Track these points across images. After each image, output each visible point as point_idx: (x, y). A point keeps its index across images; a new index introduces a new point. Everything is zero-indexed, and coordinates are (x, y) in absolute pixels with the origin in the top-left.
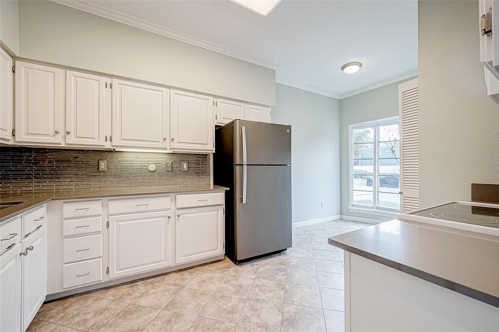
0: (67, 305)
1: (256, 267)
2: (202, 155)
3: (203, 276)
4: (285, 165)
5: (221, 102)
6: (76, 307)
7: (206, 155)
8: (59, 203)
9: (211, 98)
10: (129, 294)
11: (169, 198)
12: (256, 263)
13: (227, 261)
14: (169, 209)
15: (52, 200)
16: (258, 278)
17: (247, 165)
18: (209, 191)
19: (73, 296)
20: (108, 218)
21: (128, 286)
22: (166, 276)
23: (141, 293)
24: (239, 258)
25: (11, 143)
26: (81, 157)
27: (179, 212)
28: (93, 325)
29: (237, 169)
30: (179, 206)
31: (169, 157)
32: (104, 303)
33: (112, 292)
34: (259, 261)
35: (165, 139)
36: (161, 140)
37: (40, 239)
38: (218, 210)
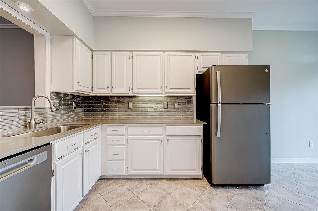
0: (109, 184)
1: (229, 194)
2: (187, 97)
3: (184, 189)
4: (262, 104)
5: (201, 56)
6: (111, 187)
7: (191, 97)
8: (105, 126)
9: (193, 54)
10: (137, 188)
11: (162, 127)
12: (230, 190)
13: (205, 181)
14: (162, 135)
15: (103, 124)
16: (231, 207)
17: (221, 104)
18: (192, 124)
19: (112, 179)
20: (128, 137)
21: (138, 181)
22: (160, 181)
23: (143, 189)
24: (214, 182)
25: (91, 94)
26: (121, 100)
27: (168, 138)
28: (114, 204)
29: (213, 107)
30: (168, 134)
31: (166, 99)
32: (123, 189)
33: (129, 182)
34: (234, 189)
35: (161, 87)
36: (159, 87)
37: (96, 145)
38: (197, 139)
